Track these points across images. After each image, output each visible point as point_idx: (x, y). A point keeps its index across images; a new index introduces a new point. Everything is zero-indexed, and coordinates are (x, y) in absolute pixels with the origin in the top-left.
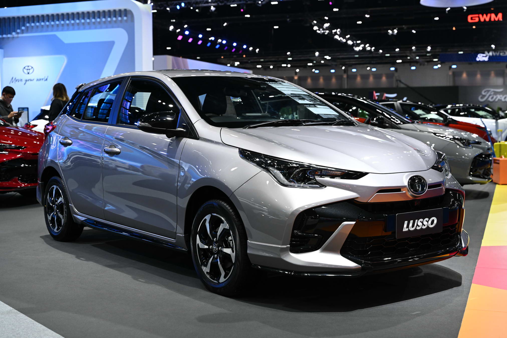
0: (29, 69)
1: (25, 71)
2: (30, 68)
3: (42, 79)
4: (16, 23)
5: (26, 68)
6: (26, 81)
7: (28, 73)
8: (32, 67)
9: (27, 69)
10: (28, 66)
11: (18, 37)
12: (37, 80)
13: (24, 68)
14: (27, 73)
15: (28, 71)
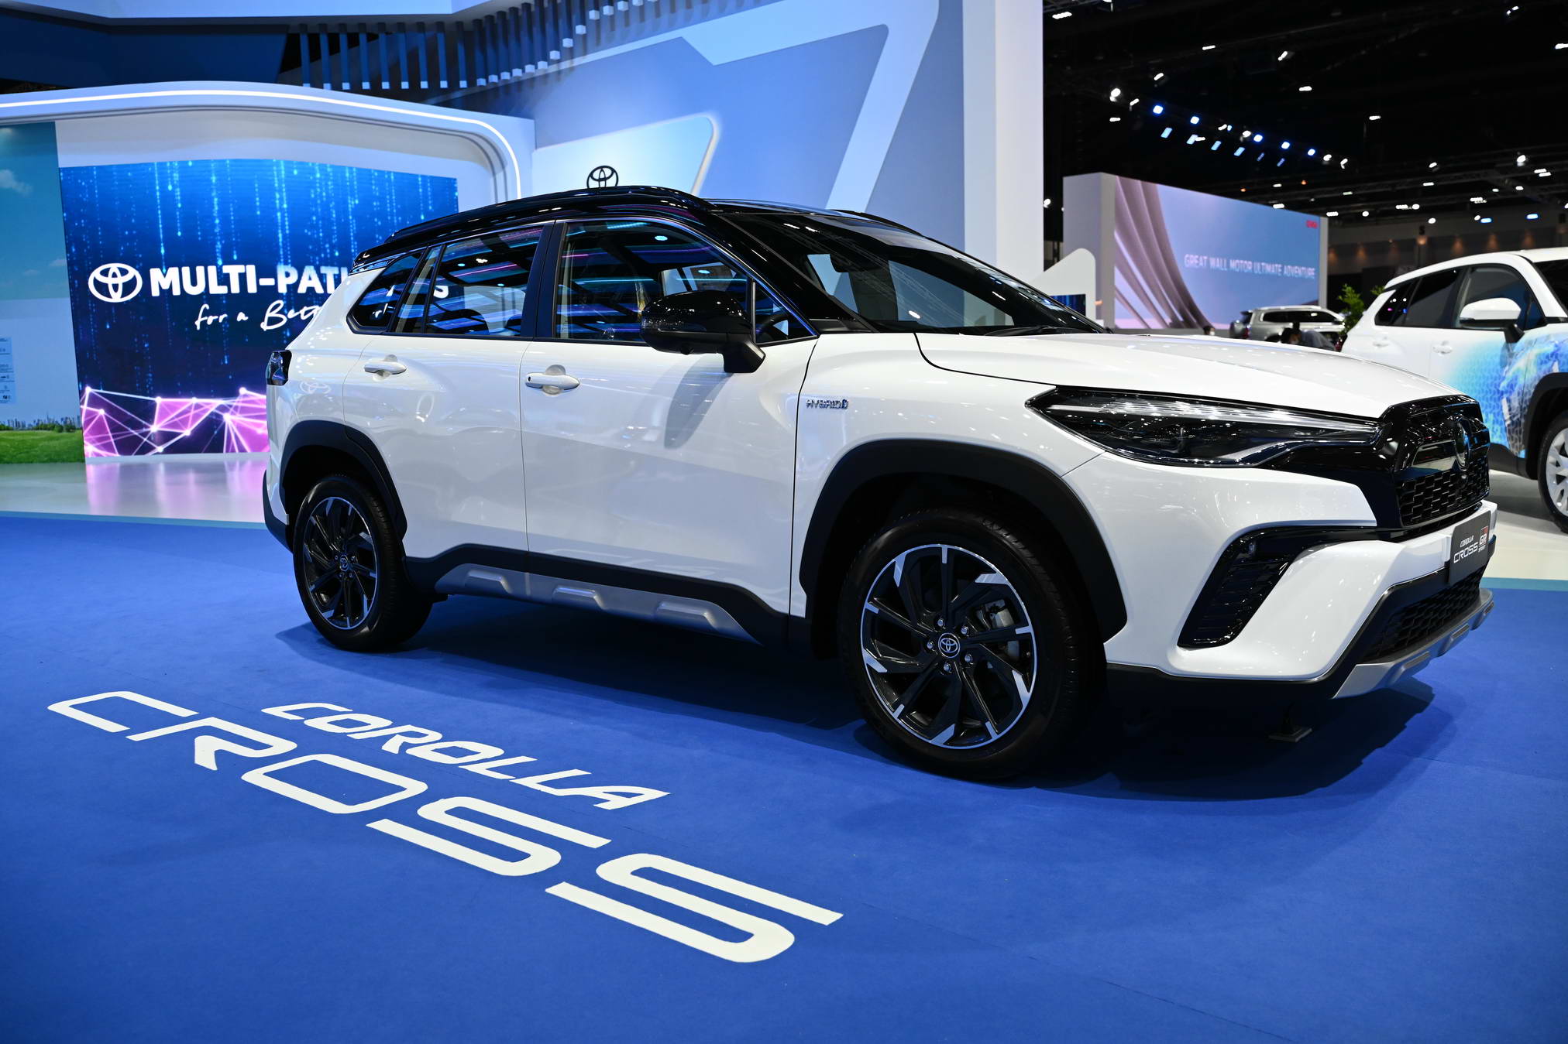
0: (605, 179)
2: (608, 172)
4: (561, 22)
5: (596, 175)
8: (613, 171)
9: (600, 180)
10: (602, 168)
11: (573, 69)
13: (591, 175)
15: (603, 184)
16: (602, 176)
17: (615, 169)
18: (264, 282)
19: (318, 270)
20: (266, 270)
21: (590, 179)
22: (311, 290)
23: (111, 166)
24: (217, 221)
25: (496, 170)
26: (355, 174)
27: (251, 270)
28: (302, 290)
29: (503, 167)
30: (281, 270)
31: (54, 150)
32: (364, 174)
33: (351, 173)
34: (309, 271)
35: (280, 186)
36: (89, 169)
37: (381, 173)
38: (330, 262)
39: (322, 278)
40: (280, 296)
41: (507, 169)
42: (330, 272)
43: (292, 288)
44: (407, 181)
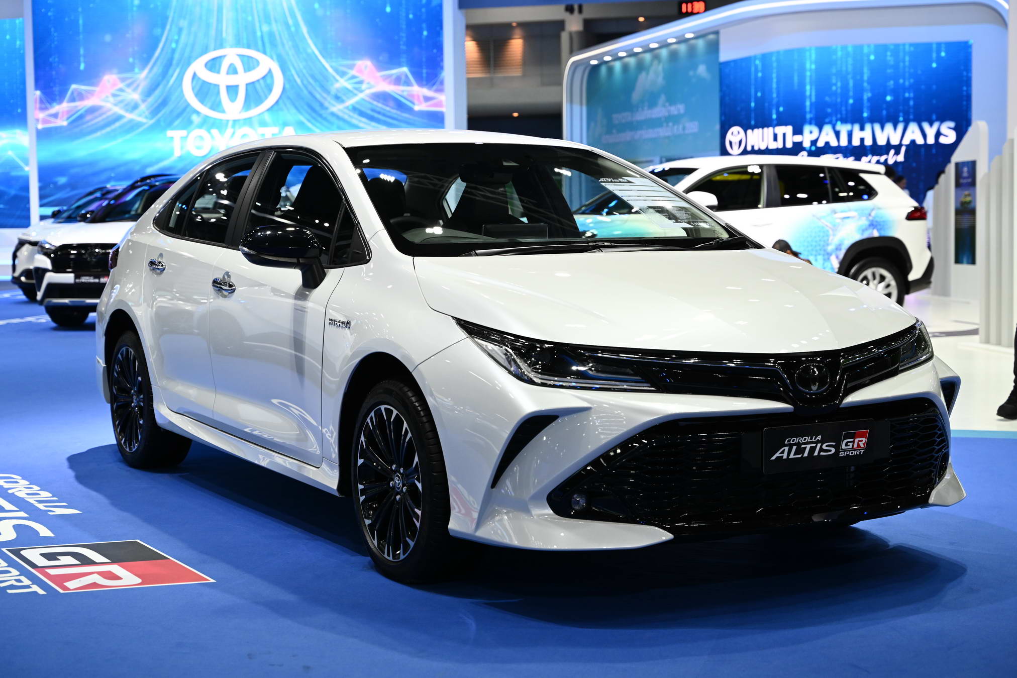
18: (798, 138)
19: (834, 128)
20: (798, 131)
22: (827, 143)
26: (872, 49)
27: (789, 129)
28: (821, 144)
30: (807, 128)
31: (719, 50)
33: (869, 49)
34: (828, 129)
35: (810, 66)
38: (844, 121)
39: (837, 134)
40: (804, 149)
42: (844, 129)
43: (814, 142)
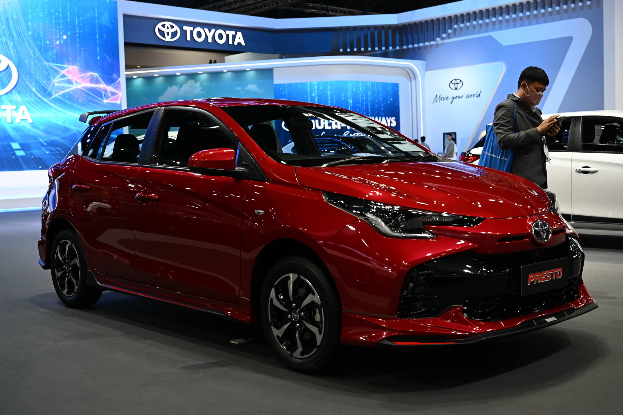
0: (457, 84)
1: (453, 86)
2: (458, 81)
3: (474, 95)
4: (441, 26)
5: (453, 82)
6: (454, 98)
7: (456, 89)
8: (461, 81)
9: (455, 84)
10: (456, 80)
11: (443, 44)
12: (467, 97)
13: (451, 82)
14: (454, 89)
15: (456, 85)
16: (456, 83)
17: (462, 80)
21: (451, 84)
23: (292, 84)
24: (329, 102)
25: (412, 79)
26: (370, 84)
29: (415, 78)
31: (272, 78)
32: (373, 84)
33: (369, 83)
35: (350, 90)
36: (284, 84)
37: (378, 83)
41: (417, 79)
44: (385, 85)
